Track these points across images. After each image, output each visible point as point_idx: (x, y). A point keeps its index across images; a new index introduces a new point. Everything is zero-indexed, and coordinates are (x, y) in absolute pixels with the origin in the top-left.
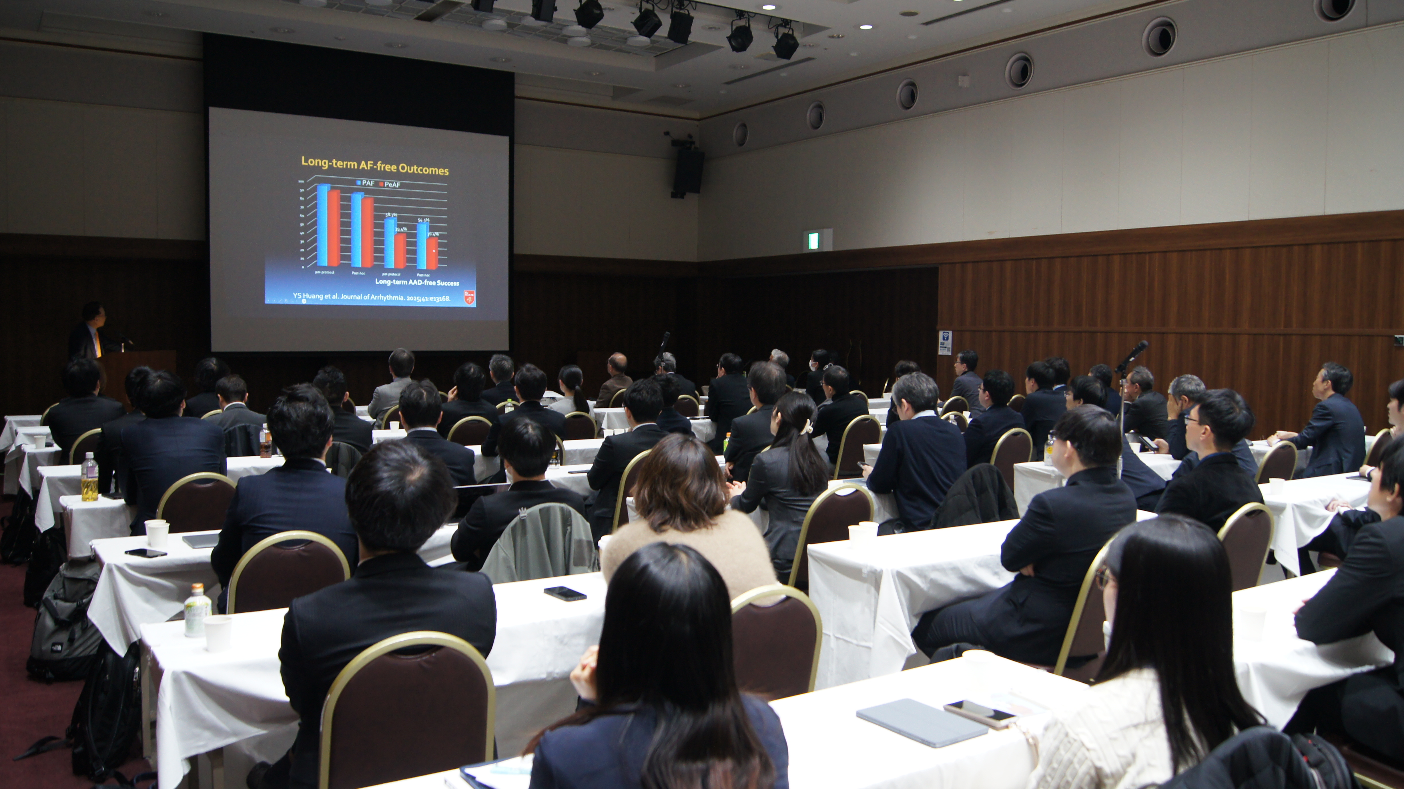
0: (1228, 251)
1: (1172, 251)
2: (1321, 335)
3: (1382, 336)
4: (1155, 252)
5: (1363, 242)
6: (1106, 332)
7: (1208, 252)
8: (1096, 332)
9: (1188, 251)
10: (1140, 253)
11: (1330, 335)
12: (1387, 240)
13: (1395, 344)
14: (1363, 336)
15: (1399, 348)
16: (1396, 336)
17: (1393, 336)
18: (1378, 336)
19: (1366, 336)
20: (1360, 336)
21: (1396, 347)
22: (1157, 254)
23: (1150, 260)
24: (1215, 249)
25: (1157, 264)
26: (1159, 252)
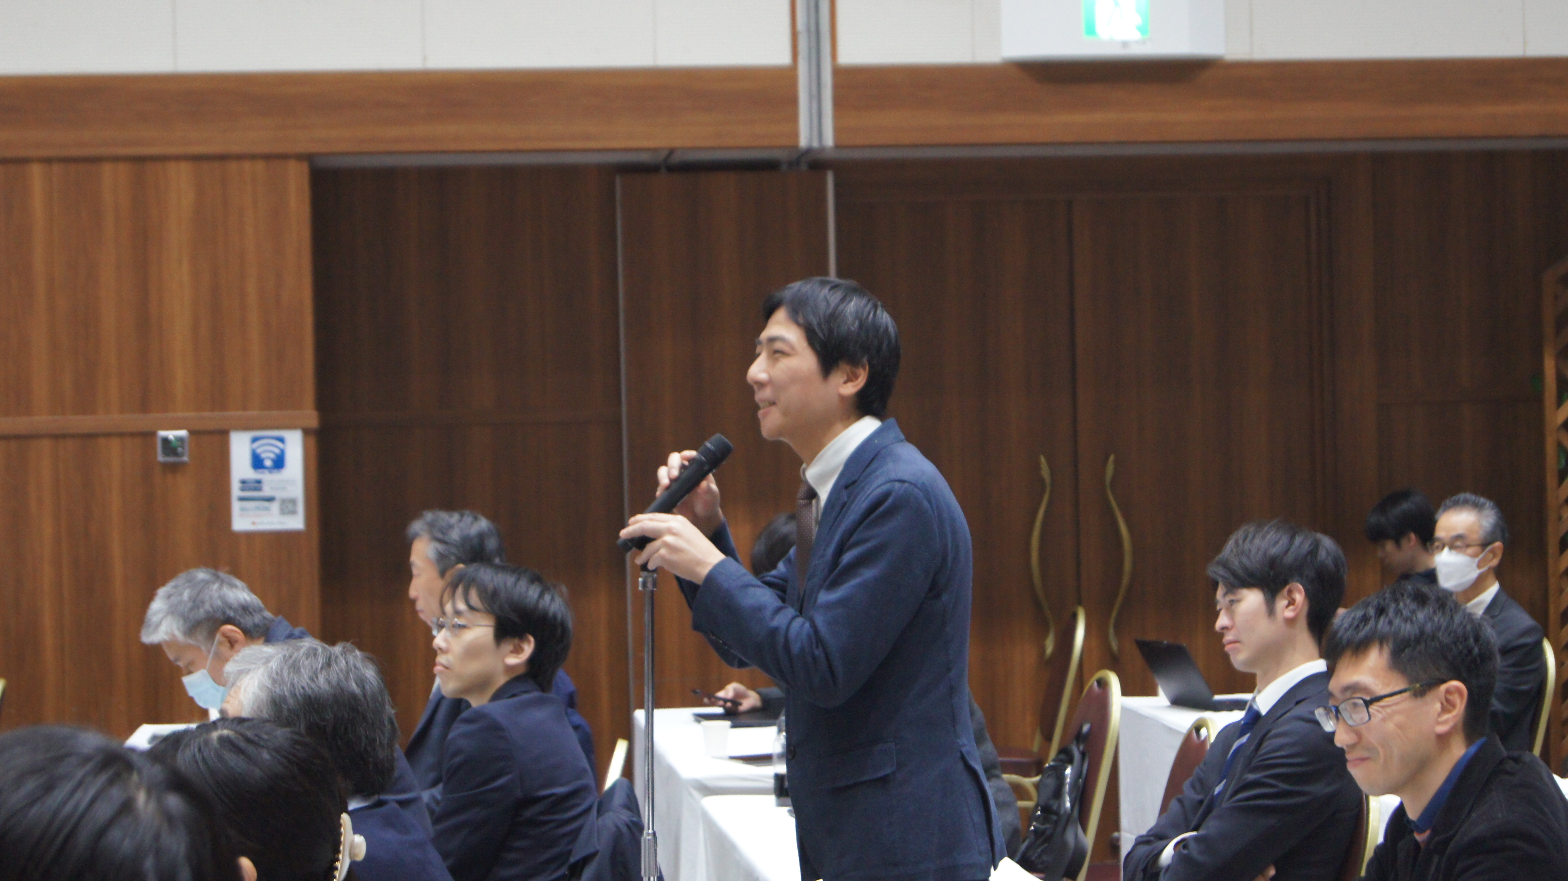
3: (121, 435)
5: (48, 161)
12: (116, 159)
13: (161, 458)
14: (64, 436)
15: (173, 468)
16: (163, 433)
17: (153, 434)
18: (108, 435)
19: (73, 436)
20: (57, 437)
21: (165, 464)
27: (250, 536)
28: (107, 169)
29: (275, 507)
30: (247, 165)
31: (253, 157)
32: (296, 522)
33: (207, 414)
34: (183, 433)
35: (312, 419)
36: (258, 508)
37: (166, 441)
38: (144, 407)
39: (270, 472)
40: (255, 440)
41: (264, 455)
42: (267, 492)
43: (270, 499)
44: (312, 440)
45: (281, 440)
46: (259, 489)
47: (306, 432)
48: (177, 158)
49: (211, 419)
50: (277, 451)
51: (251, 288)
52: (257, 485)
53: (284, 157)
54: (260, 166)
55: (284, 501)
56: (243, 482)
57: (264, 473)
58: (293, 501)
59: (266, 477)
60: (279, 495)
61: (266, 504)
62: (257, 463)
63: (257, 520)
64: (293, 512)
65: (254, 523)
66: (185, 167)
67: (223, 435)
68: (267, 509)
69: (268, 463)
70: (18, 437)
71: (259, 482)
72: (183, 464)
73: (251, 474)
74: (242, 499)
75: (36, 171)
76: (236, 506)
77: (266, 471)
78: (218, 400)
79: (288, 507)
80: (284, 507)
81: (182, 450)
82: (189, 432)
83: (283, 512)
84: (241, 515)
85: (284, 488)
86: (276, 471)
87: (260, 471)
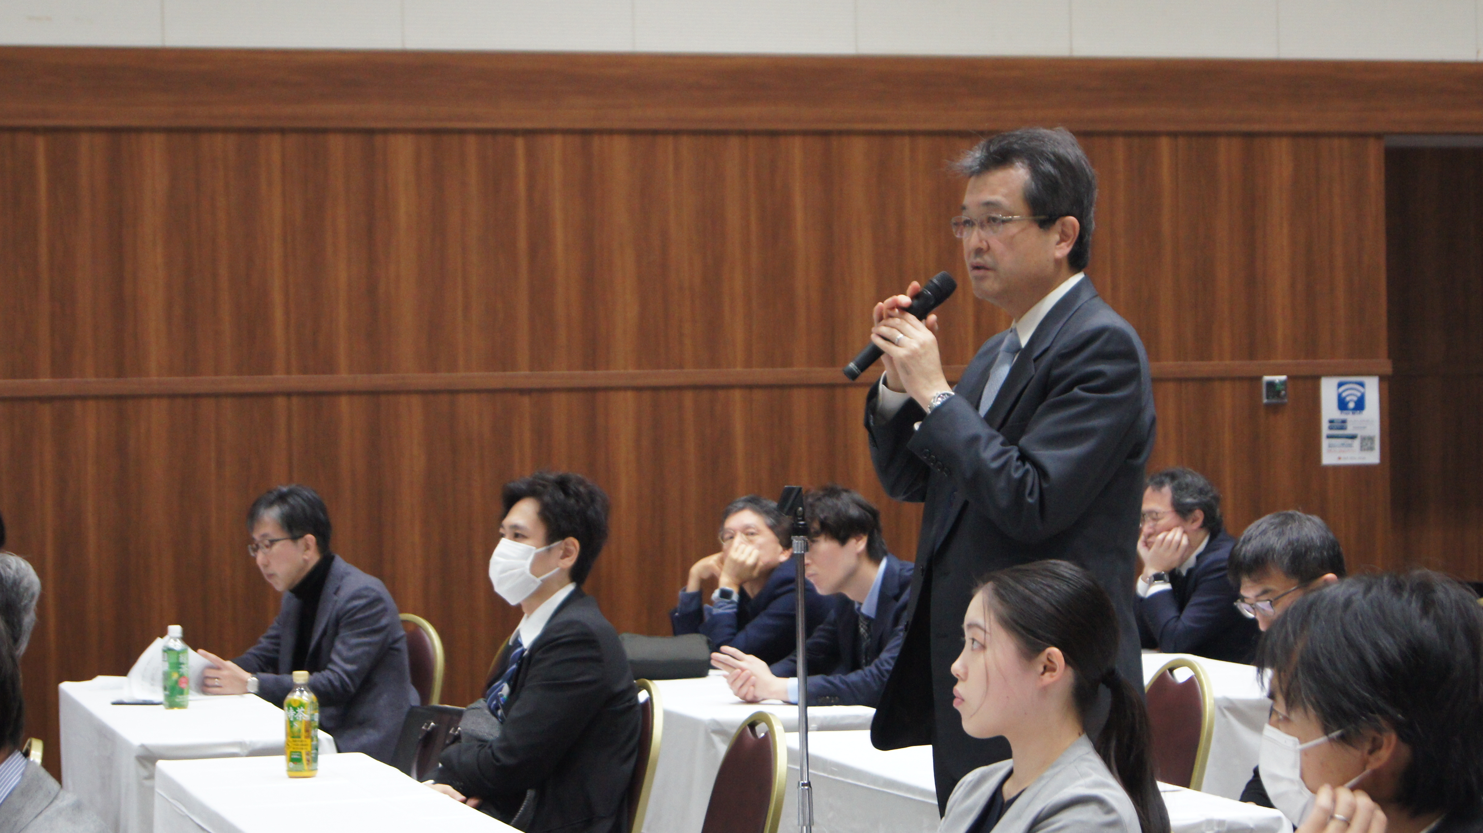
0: (797, 140)
3: (1233, 379)
8: (334, 394)
13: (1265, 401)
14: (1186, 380)
15: (1274, 409)
16: (1267, 378)
17: (1259, 378)
18: (1222, 379)
19: (1194, 379)
20: (1180, 380)
21: (1267, 406)
22: (558, 140)
23: (531, 155)
24: (756, 133)
25: (557, 171)
26: (565, 132)
27: (1337, 469)
28: (1222, 143)
29: (1356, 443)
30: (1336, 142)
31: (1340, 135)
32: (1373, 458)
33: (1301, 361)
34: (1283, 378)
35: (1387, 368)
36: (1343, 445)
37: (1271, 385)
38: (1252, 355)
39: (1353, 413)
40: (1340, 385)
41: (1348, 399)
42: (1349, 431)
43: (1353, 437)
44: (1386, 385)
45: (1362, 384)
46: (1343, 428)
47: (1383, 379)
48: (1280, 135)
49: (1305, 366)
50: (1359, 394)
51: (1338, 251)
52: (1342, 424)
53: (1364, 135)
54: (1346, 142)
55: (1363, 439)
56: (1331, 421)
57: (1349, 414)
58: (1371, 439)
59: (1350, 417)
60: (1360, 433)
61: (1349, 441)
62: (1342, 405)
64: (1371, 449)
65: (1339, 458)
66: (1285, 142)
67: (1314, 381)
68: (1350, 446)
71: (1344, 421)
72: (1283, 405)
73: (1337, 415)
74: (1329, 437)
75: (1164, 144)
76: (1325, 443)
77: (1350, 412)
78: (1311, 350)
79: (1367, 444)
80: (1364, 444)
81: (1283, 393)
82: (1289, 377)
83: (1363, 448)
84: (1329, 451)
85: (1364, 427)
86: (1358, 411)
87: (1345, 412)
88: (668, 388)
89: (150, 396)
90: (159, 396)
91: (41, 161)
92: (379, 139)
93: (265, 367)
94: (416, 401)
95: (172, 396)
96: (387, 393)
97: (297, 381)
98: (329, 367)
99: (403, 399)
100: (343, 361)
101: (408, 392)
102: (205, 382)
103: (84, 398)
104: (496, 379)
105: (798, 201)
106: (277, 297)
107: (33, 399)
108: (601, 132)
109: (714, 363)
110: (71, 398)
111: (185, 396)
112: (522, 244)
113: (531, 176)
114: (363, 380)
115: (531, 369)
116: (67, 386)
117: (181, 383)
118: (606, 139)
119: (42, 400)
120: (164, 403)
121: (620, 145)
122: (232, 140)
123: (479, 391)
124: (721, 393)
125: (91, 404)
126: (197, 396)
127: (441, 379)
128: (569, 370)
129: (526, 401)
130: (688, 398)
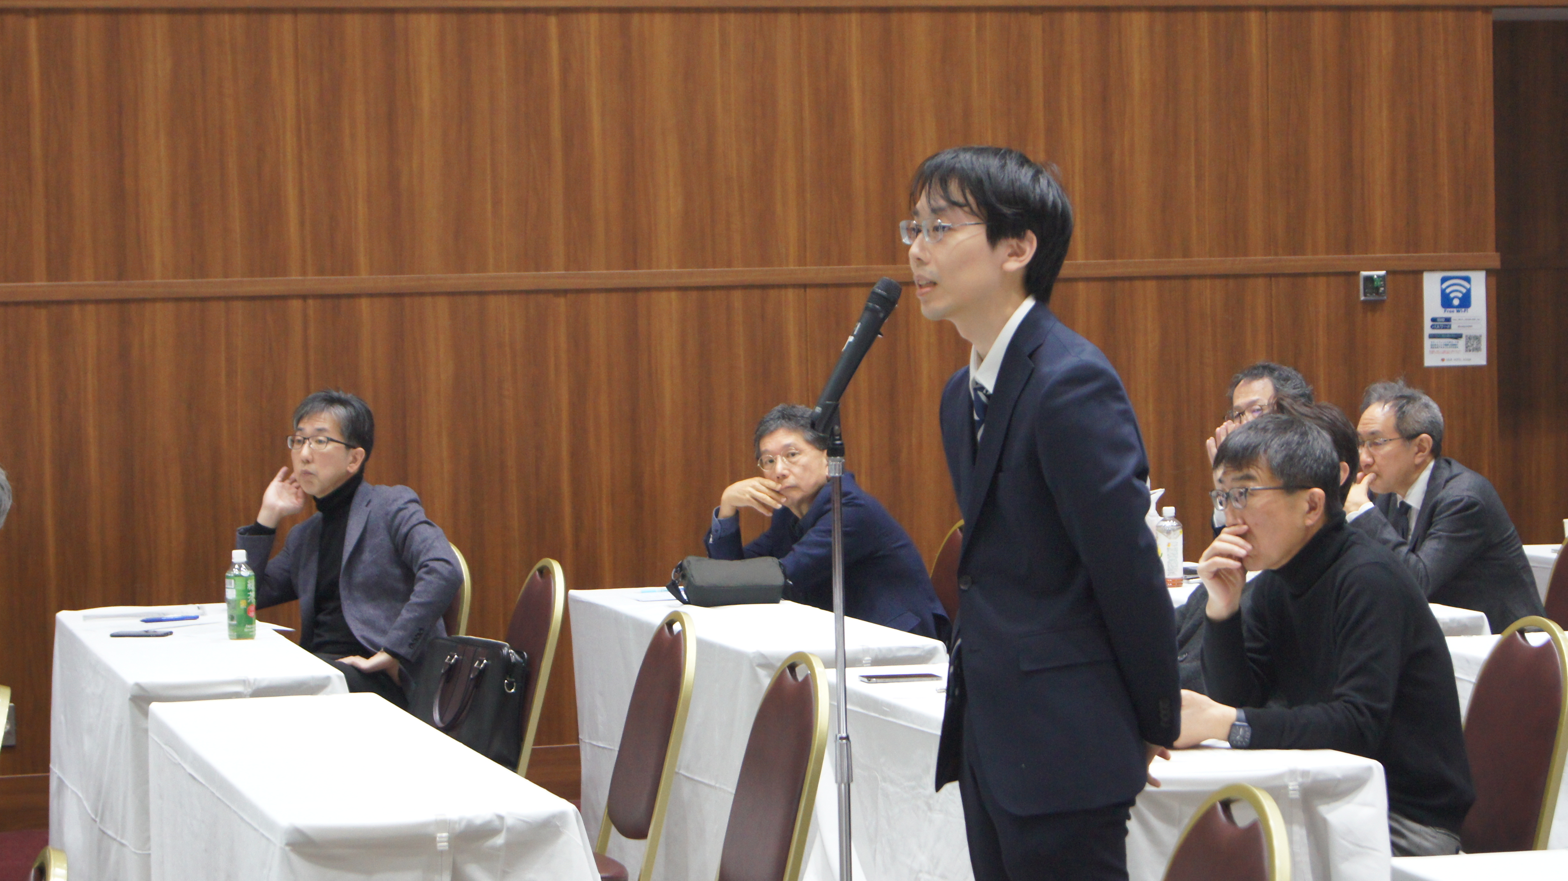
0: (854, 17)
1: (652, 10)
2: (1159, 278)
3: (1328, 274)
4: (587, 10)
5: (1264, 9)
6: (397, 295)
7: (785, 20)
8: (353, 296)
9: (711, 10)
10: (525, 11)
11: (1186, 277)
13: (1362, 298)
14: (1276, 275)
15: (1372, 306)
16: (1365, 273)
17: (1357, 274)
18: (1316, 275)
19: (1284, 275)
20: (1271, 276)
21: (1364, 302)
22: (594, 18)
23: (565, 36)
24: (809, 10)
25: (594, 54)
26: (601, 10)
27: (1440, 371)
29: (1462, 343)
30: (1440, 16)
31: (1446, 8)
32: (1479, 359)
33: (1402, 255)
34: (1383, 273)
35: (1495, 260)
36: (1447, 345)
37: (1369, 281)
38: (1348, 248)
39: (1458, 311)
40: (1444, 280)
42: (1454, 330)
43: (1458, 336)
44: (1493, 280)
45: (1467, 279)
46: (1447, 327)
47: (1489, 273)
48: (1379, 8)
49: (1406, 260)
50: (1464, 291)
51: (1442, 134)
52: (1446, 323)
53: (1471, 8)
54: (1451, 16)
55: (1469, 338)
56: (1434, 320)
57: (1453, 312)
58: (1477, 338)
59: (1454, 315)
60: (1465, 332)
61: (1454, 341)
62: (1446, 302)
63: (1445, 356)
64: (1478, 349)
65: (1443, 360)
66: (1385, 16)
67: (1417, 275)
68: (1455, 346)
69: (1456, 302)
70: (1237, 276)
71: (1448, 320)
72: (1383, 301)
73: (1441, 313)
74: (1432, 336)
75: (1253, 18)
76: (1427, 343)
77: (1455, 310)
78: (1413, 244)
79: (1472, 345)
80: (1469, 344)
81: (1382, 289)
82: (1387, 273)
83: (1468, 349)
84: (1432, 352)
85: (1471, 326)
86: (1463, 310)
87: (1449, 309)
88: (714, 288)
89: (154, 300)
90: (165, 300)
91: (33, 46)
92: (399, 19)
93: (278, 268)
94: (443, 303)
95: (178, 300)
96: (411, 295)
97: (313, 282)
98: (348, 267)
99: (428, 300)
100: (362, 260)
101: (434, 294)
102: (213, 285)
103: (83, 302)
104: (529, 279)
105: (855, 83)
106: (291, 192)
107: (27, 303)
108: (641, 10)
109: (765, 260)
110: (69, 302)
111: (193, 299)
112: (556, 132)
113: (565, 60)
114: (384, 282)
115: (567, 269)
116: (63, 289)
117: (187, 285)
118: (646, 16)
119: (37, 304)
120: (171, 306)
121: (662, 24)
122: (239, 20)
123: (510, 293)
124: (773, 293)
125: (91, 308)
126: (204, 299)
127: (469, 279)
128: (608, 269)
129: (561, 302)
130: (737, 297)
